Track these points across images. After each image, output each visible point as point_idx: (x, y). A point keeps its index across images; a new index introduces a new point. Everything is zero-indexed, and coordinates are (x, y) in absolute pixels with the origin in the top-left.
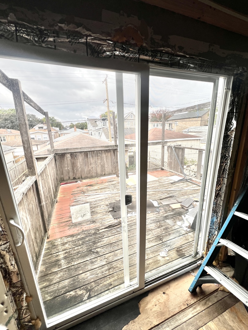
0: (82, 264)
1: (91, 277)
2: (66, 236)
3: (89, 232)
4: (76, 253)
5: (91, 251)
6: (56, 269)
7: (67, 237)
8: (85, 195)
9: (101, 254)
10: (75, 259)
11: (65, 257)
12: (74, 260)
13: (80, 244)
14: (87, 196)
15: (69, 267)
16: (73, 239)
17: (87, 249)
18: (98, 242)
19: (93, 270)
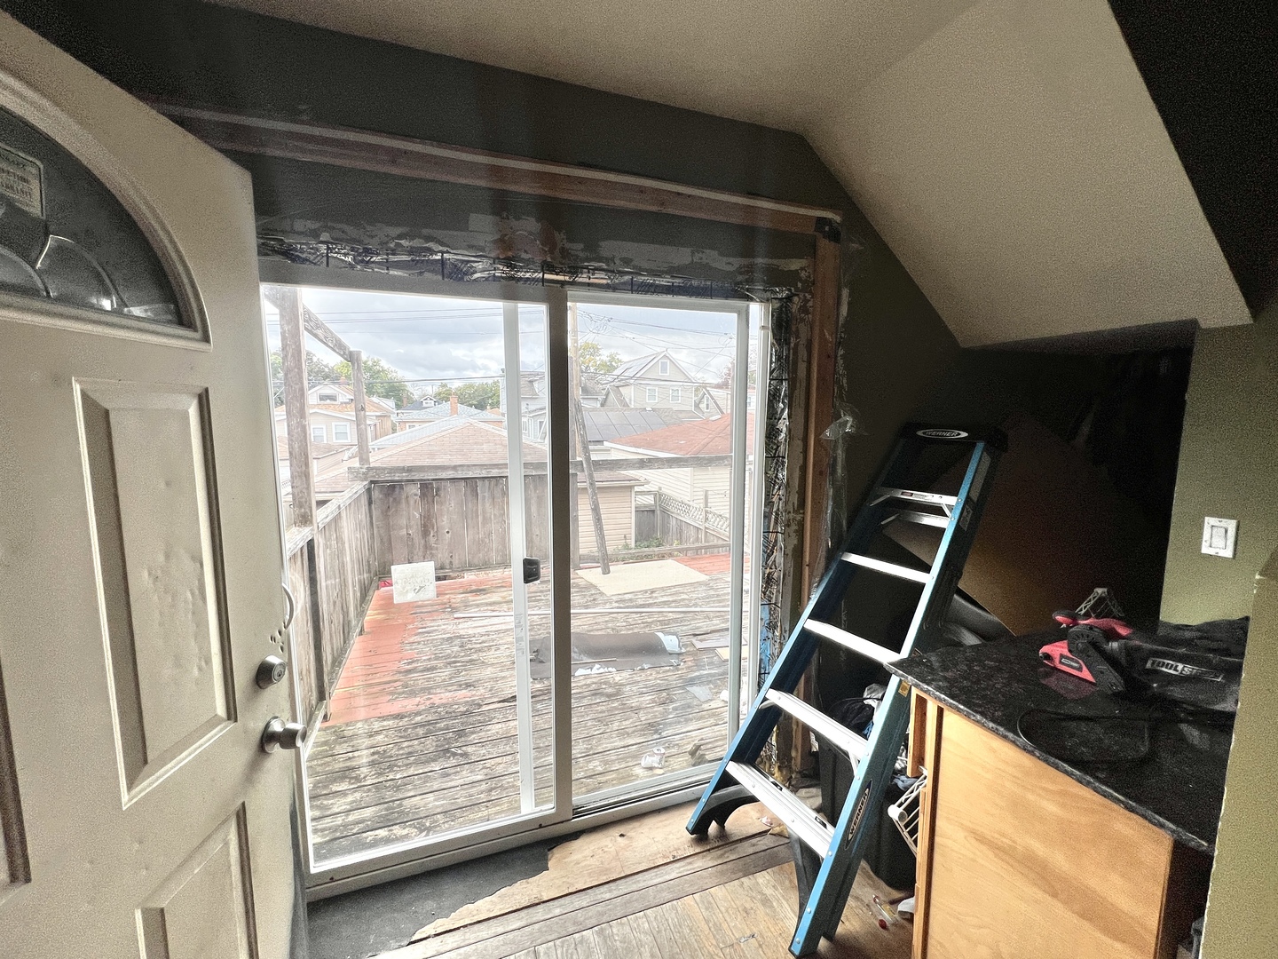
0: (416, 777)
1: (437, 803)
2: (379, 718)
3: (451, 710)
4: (402, 754)
5: (447, 750)
6: (344, 786)
7: (384, 718)
8: (456, 616)
9: (474, 758)
10: (399, 767)
11: (373, 761)
12: (395, 768)
13: (417, 735)
14: (460, 621)
15: (379, 782)
16: (401, 724)
17: (437, 746)
18: (473, 733)
19: (445, 791)
